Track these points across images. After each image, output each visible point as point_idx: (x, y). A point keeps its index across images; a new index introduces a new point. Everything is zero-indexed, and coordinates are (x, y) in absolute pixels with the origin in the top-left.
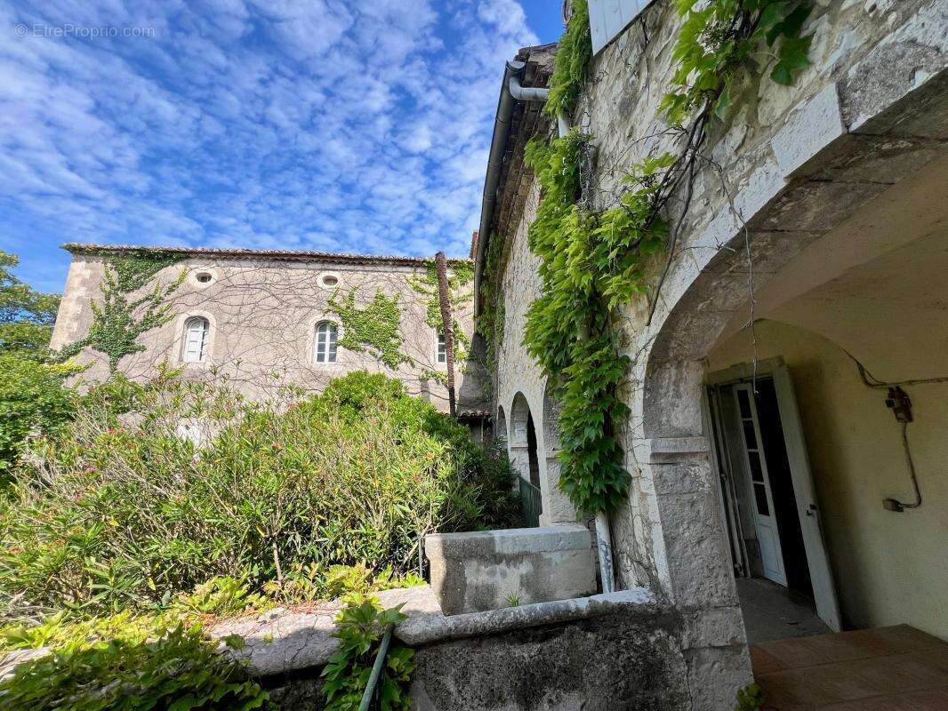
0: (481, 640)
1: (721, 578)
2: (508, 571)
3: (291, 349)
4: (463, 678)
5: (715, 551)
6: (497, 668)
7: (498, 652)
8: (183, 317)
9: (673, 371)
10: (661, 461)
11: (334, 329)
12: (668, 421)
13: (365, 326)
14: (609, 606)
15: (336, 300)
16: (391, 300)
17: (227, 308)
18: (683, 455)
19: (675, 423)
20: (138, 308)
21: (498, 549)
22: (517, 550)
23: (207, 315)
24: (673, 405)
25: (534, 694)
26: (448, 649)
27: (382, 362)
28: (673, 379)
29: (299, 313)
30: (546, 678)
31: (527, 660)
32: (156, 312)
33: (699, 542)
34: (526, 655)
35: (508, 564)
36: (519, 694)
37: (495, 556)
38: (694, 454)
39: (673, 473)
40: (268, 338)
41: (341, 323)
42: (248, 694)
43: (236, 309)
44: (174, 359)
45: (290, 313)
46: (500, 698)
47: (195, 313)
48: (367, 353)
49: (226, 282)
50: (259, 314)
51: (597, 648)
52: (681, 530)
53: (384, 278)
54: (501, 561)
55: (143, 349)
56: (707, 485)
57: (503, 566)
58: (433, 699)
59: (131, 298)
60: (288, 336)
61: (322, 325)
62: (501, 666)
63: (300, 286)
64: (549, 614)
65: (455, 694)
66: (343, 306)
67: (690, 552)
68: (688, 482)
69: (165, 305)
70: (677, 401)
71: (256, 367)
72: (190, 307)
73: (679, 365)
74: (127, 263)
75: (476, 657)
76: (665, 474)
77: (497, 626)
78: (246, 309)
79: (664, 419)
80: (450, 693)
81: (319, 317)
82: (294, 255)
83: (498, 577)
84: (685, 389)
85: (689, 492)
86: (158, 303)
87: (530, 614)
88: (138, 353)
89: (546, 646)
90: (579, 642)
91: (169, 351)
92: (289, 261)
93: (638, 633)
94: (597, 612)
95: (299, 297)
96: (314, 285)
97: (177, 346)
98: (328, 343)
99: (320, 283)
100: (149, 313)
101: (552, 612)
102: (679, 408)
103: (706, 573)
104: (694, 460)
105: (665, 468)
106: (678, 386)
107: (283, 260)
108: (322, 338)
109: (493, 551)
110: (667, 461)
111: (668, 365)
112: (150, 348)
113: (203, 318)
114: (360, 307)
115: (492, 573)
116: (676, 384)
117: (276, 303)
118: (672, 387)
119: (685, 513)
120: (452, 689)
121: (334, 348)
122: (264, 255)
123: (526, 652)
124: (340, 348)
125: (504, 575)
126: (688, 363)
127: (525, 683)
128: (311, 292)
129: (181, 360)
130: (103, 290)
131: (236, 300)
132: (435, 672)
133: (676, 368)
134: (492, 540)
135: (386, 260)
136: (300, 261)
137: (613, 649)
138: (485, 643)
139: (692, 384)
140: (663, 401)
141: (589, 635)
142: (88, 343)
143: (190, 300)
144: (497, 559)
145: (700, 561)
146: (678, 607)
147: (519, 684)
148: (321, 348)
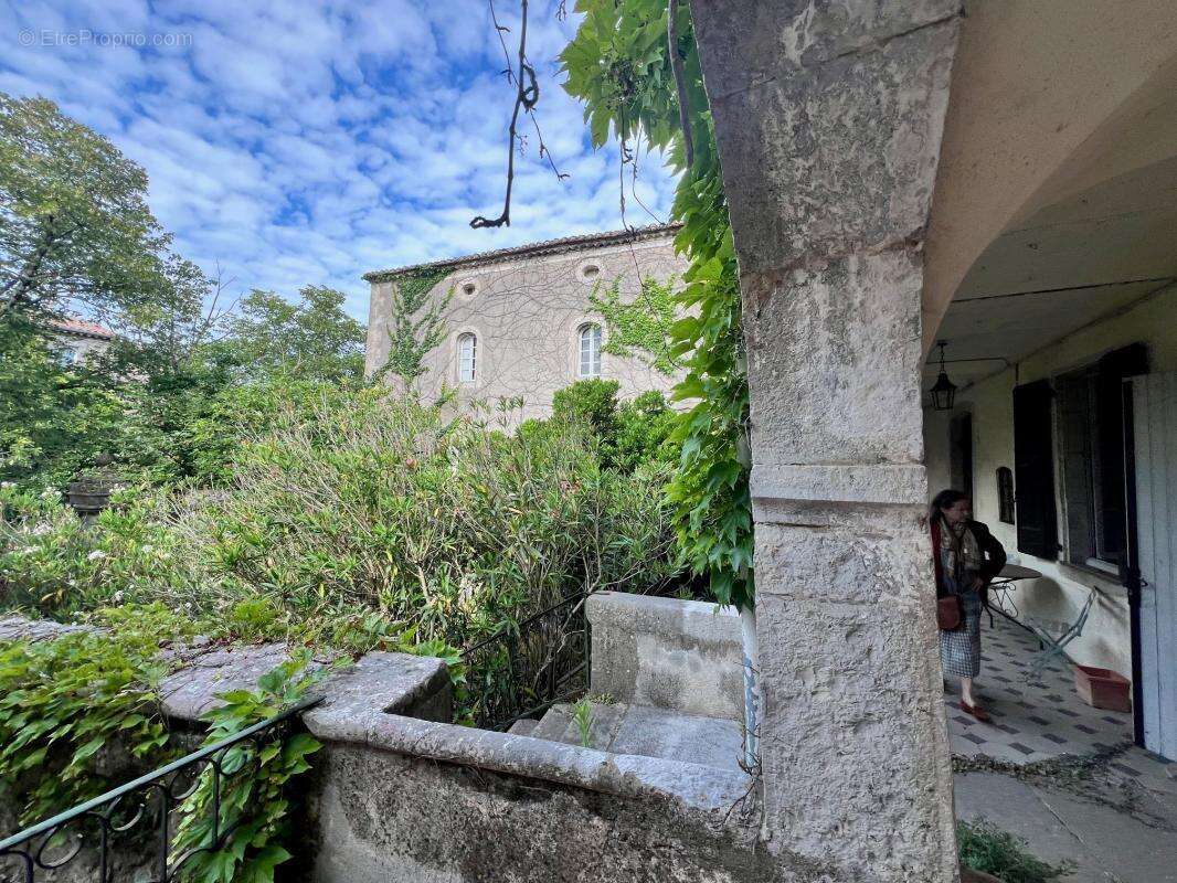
0: (417, 763)
1: (908, 828)
2: (702, 664)
3: (553, 361)
4: (389, 805)
5: (900, 756)
6: (437, 811)
7: (440, 789)
8: (455, 335)
9: (820, 291)
10: (784, 518)
11: (598, 331)
12: (816, 423)
13: (632, 324)
14: (635, 786)
15: (598, 296)
16: (665, 285)
17: (490, 321)
18: (844, 509)
19: (836, 428)
20: (420, 328)
21: (686, 630)
22: (717, 637)
23: (473, 329)
24: (834, 383)
25: (489, 874)
26: (372, 760)
27: (653, 369)
28: (824, 312)
29: (559, 318)
30: (512, 858)
31: (486, 819)
32: (433, 331)
33: (857, 725)
34: (484, 811)
35: (702, 652)
36: (467, 863)
37: (682, 639)
38: (878, 508)
39: (809, 549)
40: (530, 350)
41: (604, 324)
42: (145, 731)
43: (498, 320)
44: (451, 379)
45: (550, 318)
46: (436, 856)
47: (463, 330)
48: (635, 359)
49: (488, 291)
50: (520, 323)
51: (608, 848)
52: (811, 684)
53: (655, 257)
54: (692, 647)
55: (427, 370)
56: (907, 590)
57: (694, 654)
58: (350, 817)
59: (415, 318)
60: (549, 346)
61: (585, 328)
62: (443, 810)
63: (558, 284)
64: (520, 762)
65: (377, 824)
66: (607, 301)
67: (825, 739)
68: (850, 576)
69: (439, 324)
70: (844, 372)
71: (519, 384)
72: (459, 323)
73: (835, 271)
74: (408, 284)
75: (409, 784)
76: (787, 549)
77: (432, 751)
78: (508, 319)
79: (806, 420)
80: (370, 819)
81: (581, 320)
82: (548, 247)
83: (686, 669)
84: (866, 338)
85: (849, 600)
86: (434, 322)
87: (487, 751)
88: (424, 374)
89: (518, 809)
90: (577, 824)
91: (447, 372)
92: (546, 254)
93: (682, 858)
94: (610, 786)
95: (558, 297)
96: (573, 281)
97: (452, 365)
98: (592, 349)
99: (580, 273)
100: (429, 333)
101: (526, 759)
102: (852, 391)
103: (864, 799)
104: (878, 523)
105: (791, 535)
106: (843, 332)
107: (540, 255)
108: (585, 344)
109: (680, 630)
110: (800, 518)
111: (801, 276)
112: (432, 369)
113: (471, 334)
114: (625, 300)
115: (678, 661)
116: (837, 323)
117: (535, 308)
118: (824, 336)
119: (827, 648)
120: (373, 814)
121: (598, 356)
122: (519, 252)
123: (486, 807)
124: (605, 355)
125: (695, 667)
126: (862, 262)
127: (477, 851)
128: (570, 289)
129: (456, 380)
130: (394, 315)
131: (497, 311)
132: (353, 783)
133: (828, 280)
134: (680, 613)
135: (657, 231)
136: (555, 253)
137: (636, 865)
138: (420, 769)
139: (885, 322)
140: (802, 372)
141: (596, 821)
142: (388, 367)
143: (459, 315)
144: (687, 642)
145: (850, 769)
146: (773, 847)
147: (468, 848)
148: (585, 357)
